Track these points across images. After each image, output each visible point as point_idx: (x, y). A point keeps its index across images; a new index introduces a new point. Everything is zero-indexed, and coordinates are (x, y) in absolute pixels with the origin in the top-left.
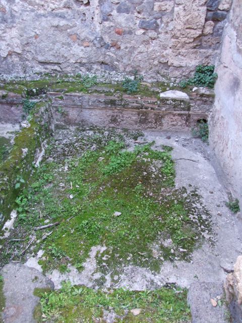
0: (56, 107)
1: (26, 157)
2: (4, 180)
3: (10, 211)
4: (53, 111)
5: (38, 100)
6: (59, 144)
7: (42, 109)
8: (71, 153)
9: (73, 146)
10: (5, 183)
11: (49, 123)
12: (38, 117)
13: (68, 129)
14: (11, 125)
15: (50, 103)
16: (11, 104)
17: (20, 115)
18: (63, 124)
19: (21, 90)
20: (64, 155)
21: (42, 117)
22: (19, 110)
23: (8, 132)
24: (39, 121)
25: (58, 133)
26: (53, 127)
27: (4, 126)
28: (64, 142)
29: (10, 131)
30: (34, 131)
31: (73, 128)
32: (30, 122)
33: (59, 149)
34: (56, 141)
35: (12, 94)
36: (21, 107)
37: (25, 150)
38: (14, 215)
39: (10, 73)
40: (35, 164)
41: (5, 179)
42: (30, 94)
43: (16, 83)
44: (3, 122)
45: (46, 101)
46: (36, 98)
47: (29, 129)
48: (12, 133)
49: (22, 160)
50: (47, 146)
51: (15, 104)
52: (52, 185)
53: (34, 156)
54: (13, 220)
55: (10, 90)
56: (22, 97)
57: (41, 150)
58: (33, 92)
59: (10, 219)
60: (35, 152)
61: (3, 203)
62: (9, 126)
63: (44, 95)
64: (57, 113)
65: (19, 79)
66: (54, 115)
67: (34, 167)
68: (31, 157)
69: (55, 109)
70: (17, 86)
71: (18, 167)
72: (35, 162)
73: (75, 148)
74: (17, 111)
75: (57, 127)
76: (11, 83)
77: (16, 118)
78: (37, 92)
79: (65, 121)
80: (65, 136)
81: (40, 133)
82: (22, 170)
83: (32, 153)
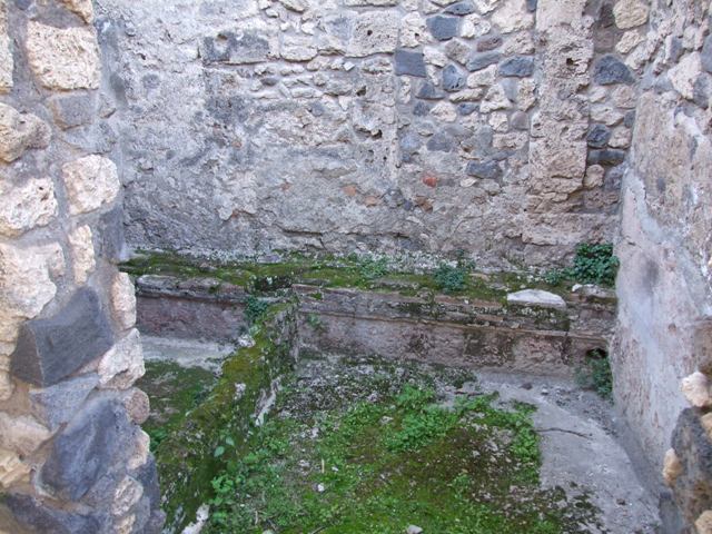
0: (305, 314)
1: (241, 402)
2: (196, 438)
3: (196, 504)
4: (299, 322)
5: (275, 299)
6: (305, 386)
7: (281, 315)
8: (327, 403)
9: (333, 391)
10: (198, 443)
11: (291, 343)
12: (271, 329)
13: (324, 359)
14: (217, 345)
15: (295, 305)
16: (224, 304)
17: (237, 326)
18: (316, 349)
19: (246, 278)
20: (314, 408)
21: (278, 330)
22: (235, 316)
23: (209, 359)
24: (272, 337)
25: (305, 366)
26: (295, 353)
27: (204, 346)
28: (315, 382)
29: (213, 357)
30: (261, 354)
31: (334, 359)
32: (255, 337)
33: (303, 396)
34: (300, 379)
35: (228, 285)
36: (240, 311)
37: (241, 387)
38: (202, 514)
39: (230, 248)
40: (256, 419)
41: (199, 436)
42: (262, 287)
43: (238, 267)
44: (203, 339)
45: (288, 301)
46: (270, 295)
47: (253, 350)
48: (216, 361)
49: (233, 406)
50: (280, 388)
51: (231, 305)
52: (283, 463)
53: (254, 403)
54: (199, 525)
55: (226, 279)
56: (246, 291)
57: (269, 395)
58: (267, 283)
59: (195, 522)
60: (259, 395)
61: (188, 483)
62: (213, 346)
63: (286, 291)
64: (306, 325)
65: (245, 259)
66: (300, 329)
67: (252, 425)
68: (249, 403)
69: (303, 318)
70: (239, 272)
71: (224, 416)
72: (254, 416)
73: (335, 395)
74: (231, 318)
75: (304, 354)
76: (230, 266)
77: (228, 332)
78: (273, 284)
79: (320, 344)
80: (318, 373)
81: (271, 359)
82: (229, 426)
83: (252, 396)
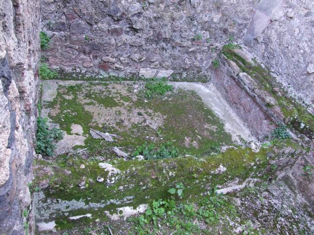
0: (306, 161)
1: (215, 176)
2: (168, 173)
3: (143, 201)
4: (298, 161)
5: (295, 138)
6: (265, 197)
7: (288, 150)
8: (265, 221)
9: (277, 217)
10: (166, 177)
11: (282, 168)
12: (274, 152)
13: (295, 193)
14: (250, 132)
15: (304, 151)
16: (268, 117)
17: (265, 133)
18: (296, 184)
19: (291, 112)
20: (255, 214)
21: (278, 156)
22: (268, 127)
23: (240, 136)
24: (270, 157)
25: (279, 186)
26: (281, 175)
27: (244, 128)
28: (273, 201)
29: (243, 137)
30: (254, 160)
31: (300, 199)
32: (262, 149)
33: (258, 202)
34: (267, 190)
35: (278, 109)
36: (273, 127)
37: (222, 169)
38: (142, 208)
39: (298, 90)
40: (218, 188)
41: (170, 174)
42: (295, 125)
43: (294, 104)
44: (246, 124)
45: (302, 145)
46: (296, 134)
47: (253, 154)
48: (242, 139)
49: (208, 174)
50: (251, 185)
51: (271, 120)
52: (204, 227)
53: (226, 181)
54: (135, 212)
55: (281, 105)
56: (284, 120)
57: (240, 183)
58: (300, 125)
59: (135, 208)
60: (232, 179)
61: (144, 190)
62: (247, 132)
63: (307, 139)
64: (301, 167)
65: (301, 103)
66: (295, 165)
67: (213, 190)
68: (222, 179)
69: (303, 162)
70: (291, 107)
71: (195, 175)
72: (220, 187)
73: (276, 222)
74: (266, 127)
75: (286, 179)
76: (290, 100)
77: (259, 132)
78: (302, 129)
79: (300, 184)
80: (282, 197)
81: (258, 167)
82: (197, 181)
83: (227, 178)
